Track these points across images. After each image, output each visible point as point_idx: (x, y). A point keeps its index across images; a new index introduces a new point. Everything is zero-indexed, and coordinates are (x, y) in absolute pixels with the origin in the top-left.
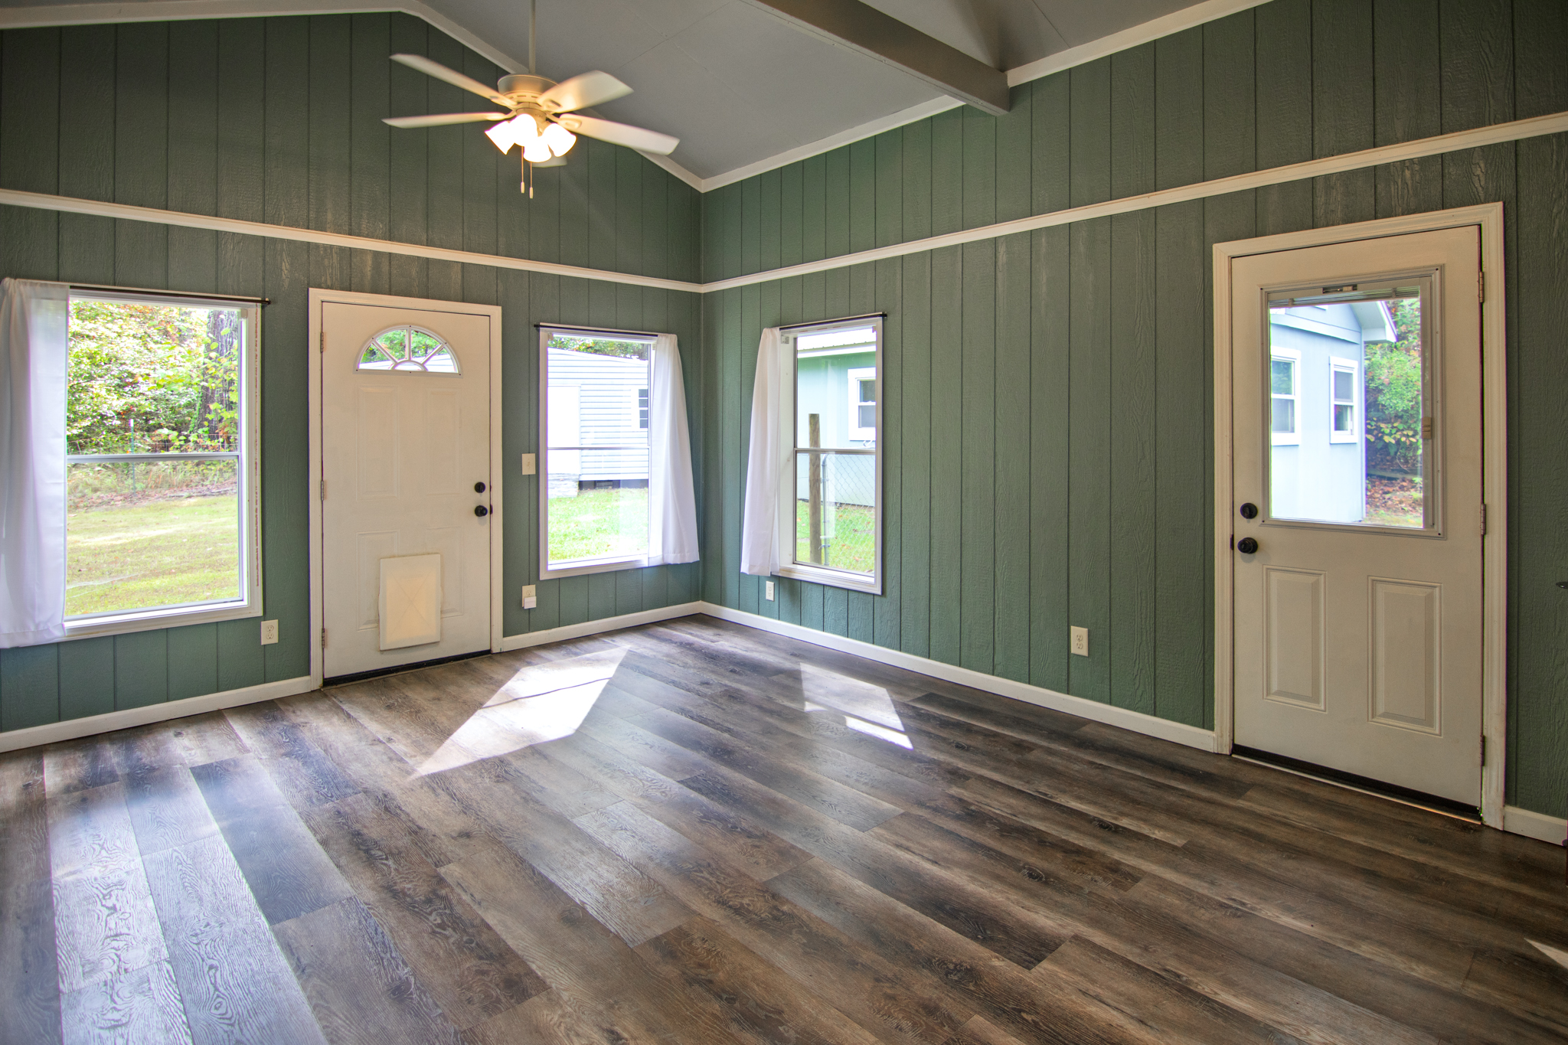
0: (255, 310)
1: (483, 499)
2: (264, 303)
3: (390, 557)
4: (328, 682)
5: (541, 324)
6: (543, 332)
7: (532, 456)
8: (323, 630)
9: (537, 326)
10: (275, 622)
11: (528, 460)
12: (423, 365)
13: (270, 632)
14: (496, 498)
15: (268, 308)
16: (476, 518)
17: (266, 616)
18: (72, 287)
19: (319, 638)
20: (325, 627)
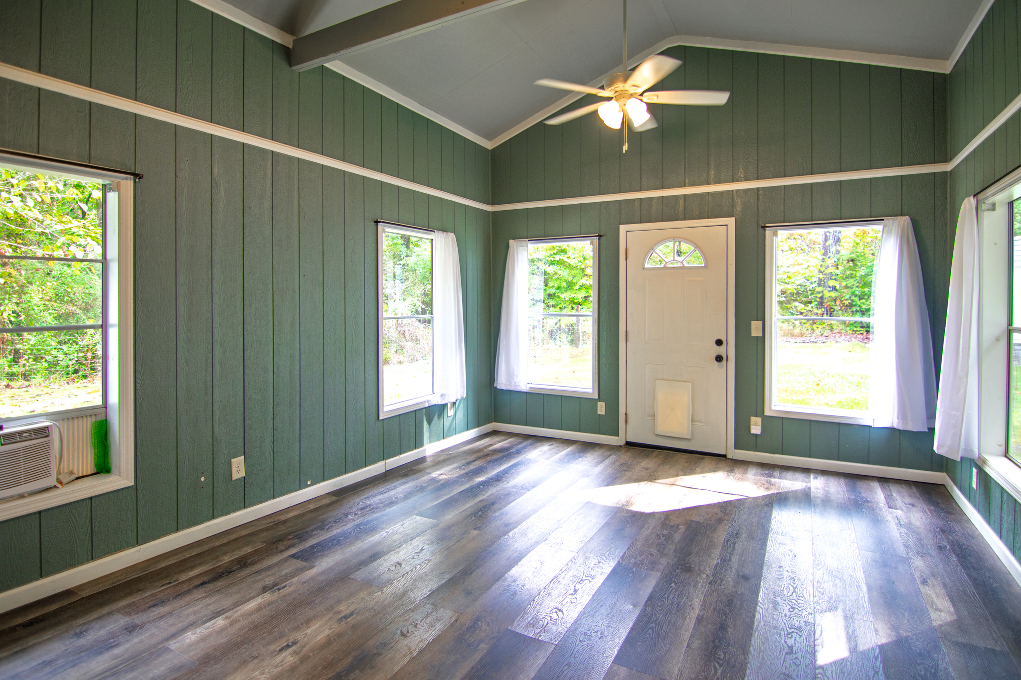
0: (596, 240)
1: (721, 350)
2: (600, 236)
3: (662, 380)
4: (629, 444)
5: (767, 225)
6: (768, 232)
7: (760, 323)
8: (626, 414)
9: (764, 227)
10: (603, 404)
11: (756, 326)
12: (682, 262)
13: (601, 408)
14: (730, 350)
15: (602, 239)
16: (716, 363)
17: (599, 399)
18: (529, 241)
19: (624, 418)
20: (627, 413)
